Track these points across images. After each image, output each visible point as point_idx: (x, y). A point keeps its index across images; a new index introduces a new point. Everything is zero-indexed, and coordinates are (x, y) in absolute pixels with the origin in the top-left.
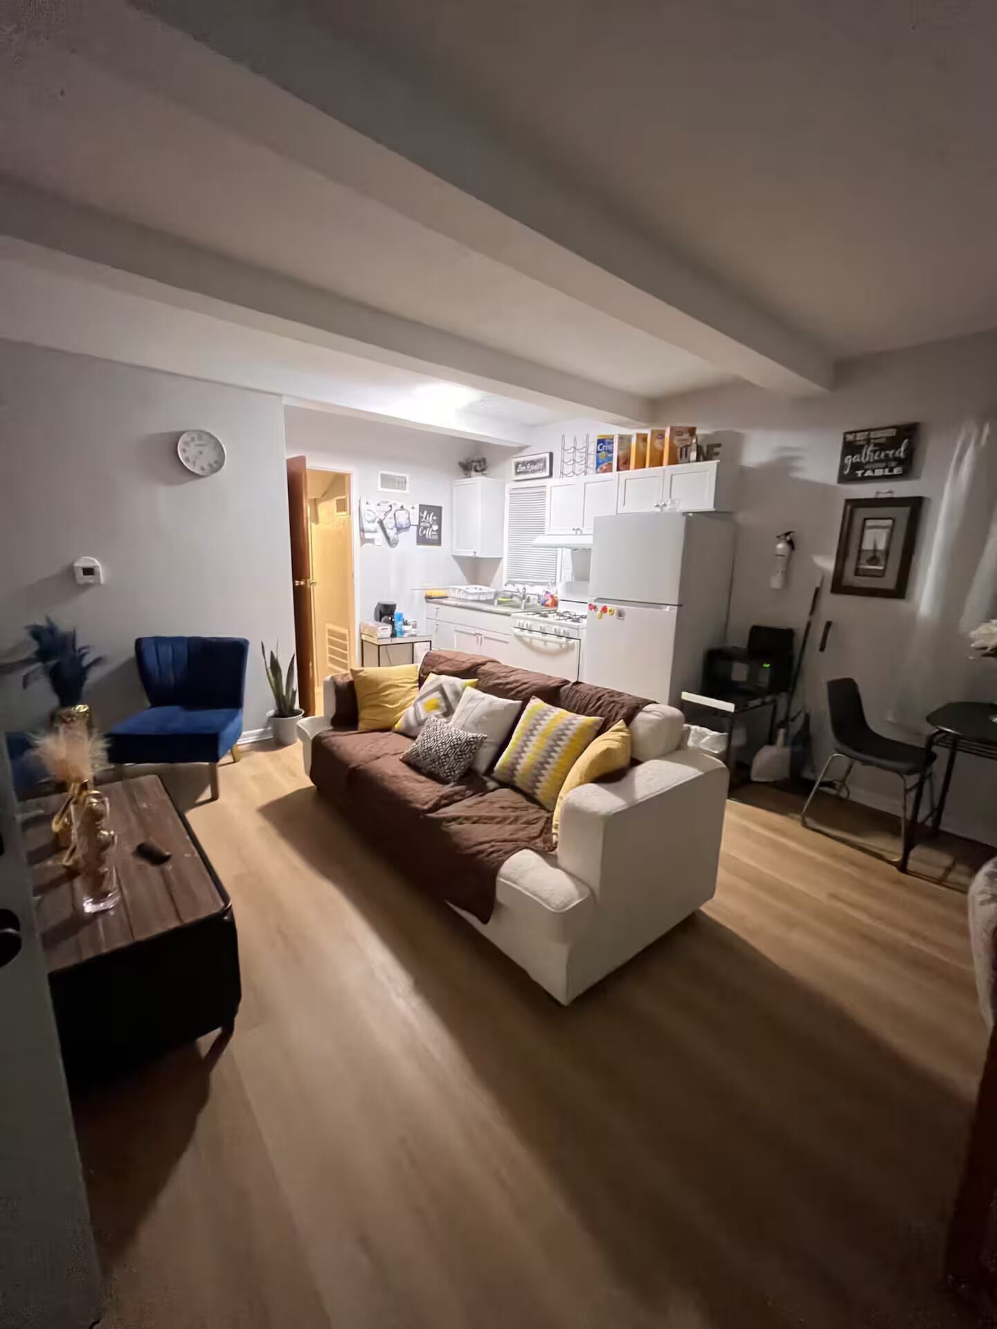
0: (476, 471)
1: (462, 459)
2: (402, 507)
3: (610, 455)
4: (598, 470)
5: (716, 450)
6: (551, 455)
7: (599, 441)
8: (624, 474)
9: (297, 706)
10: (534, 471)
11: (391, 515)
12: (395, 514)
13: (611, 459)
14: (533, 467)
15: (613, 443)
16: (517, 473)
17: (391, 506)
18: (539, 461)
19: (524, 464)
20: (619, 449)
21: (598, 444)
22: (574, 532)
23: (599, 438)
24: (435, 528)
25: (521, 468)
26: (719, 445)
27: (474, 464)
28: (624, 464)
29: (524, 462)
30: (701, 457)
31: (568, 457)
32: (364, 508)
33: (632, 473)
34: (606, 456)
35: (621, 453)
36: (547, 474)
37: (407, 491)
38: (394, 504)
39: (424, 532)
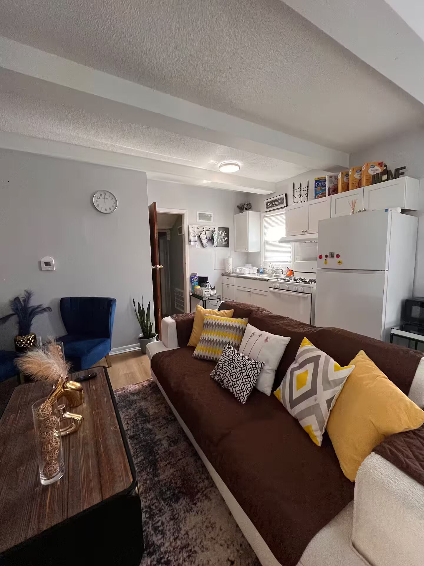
0: (246, 209)
1: (238, 204)
2: (209, 229)
3: (323, 188)
4: (316, 197)
5: (401, 171)
6: (286, 195)
7: (316, 181)
8: (334, 196)
9: (154, 331)
10: (277, 205)
11: (204, 233)
12: (206, 232)
13: (325, 190)
14: (276, 203)
15: (325, 181)
16: (268, 208)
17: (204, 228)
18: (279, 199)
19: (271, 202)
20: (330, 183)
21: (315, 183)
22: (303, 233)
23: (316, 179)
24: (226, 238)
25: (270, 205)
26: (404, 168)
27: (245, 206)
28: (334, 191)
29: (271, 201)
30: (391, 178)
31: (296, 194)
32: (191, 230)
33: (339, 195)
34: (321, 189)
35: (331, 185)
36: (285, 205)
37: (212, 221)
38: (206, 228)
39: (220, 241)
